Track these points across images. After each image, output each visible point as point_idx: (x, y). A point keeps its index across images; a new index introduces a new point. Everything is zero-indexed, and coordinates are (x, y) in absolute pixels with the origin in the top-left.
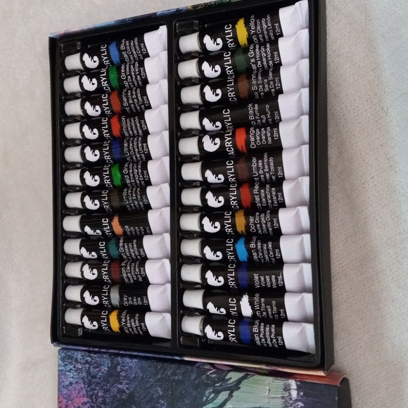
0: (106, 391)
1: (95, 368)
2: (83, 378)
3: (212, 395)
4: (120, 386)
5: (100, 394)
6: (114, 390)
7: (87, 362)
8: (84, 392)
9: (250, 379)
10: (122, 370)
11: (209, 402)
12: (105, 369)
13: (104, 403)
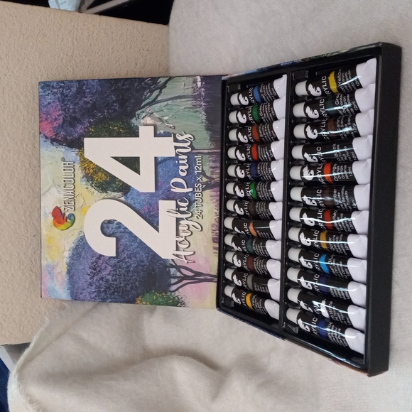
0: (75, 104)
1: (67, 90)
2: (58, 98)
3: (149, 94)
4: (85, 99)
5: (71, 107)
6: (81, 103)
7: (61, 87)
8: (59, 107)
9: (172, 80)
10: (86, 88)
11: (146, 99)
12: (74, 89)
13: (74, 112)
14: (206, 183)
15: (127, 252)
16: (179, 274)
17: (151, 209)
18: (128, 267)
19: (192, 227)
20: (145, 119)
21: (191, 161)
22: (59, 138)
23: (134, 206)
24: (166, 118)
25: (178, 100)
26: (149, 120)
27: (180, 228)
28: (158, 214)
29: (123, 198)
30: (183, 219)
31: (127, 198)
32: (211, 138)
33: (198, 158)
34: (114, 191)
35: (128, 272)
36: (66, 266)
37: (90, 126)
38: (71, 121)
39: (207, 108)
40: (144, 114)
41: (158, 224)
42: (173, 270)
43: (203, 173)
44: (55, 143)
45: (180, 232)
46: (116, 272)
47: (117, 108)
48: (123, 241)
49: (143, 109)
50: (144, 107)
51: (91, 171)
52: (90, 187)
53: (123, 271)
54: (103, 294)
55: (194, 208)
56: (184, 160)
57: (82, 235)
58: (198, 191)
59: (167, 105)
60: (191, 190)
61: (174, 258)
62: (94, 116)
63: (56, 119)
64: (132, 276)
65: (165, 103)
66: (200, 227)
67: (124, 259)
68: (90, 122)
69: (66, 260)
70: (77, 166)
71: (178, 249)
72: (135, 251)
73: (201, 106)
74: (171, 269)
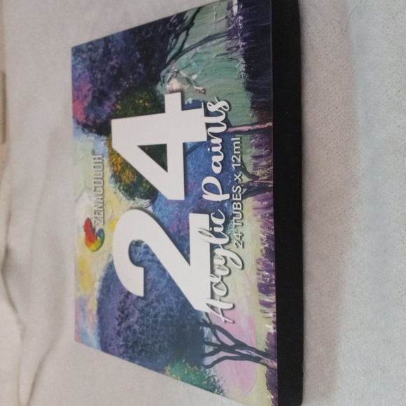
0: (103, 71)
1: (95, 53)
2: (87, 67)
3: (174, 40)
4: (111, 63)
5: (99, 77)
6: (108, 68)
7: (89, 50)
8: (88, 79)
9: (202, 11)
10: (112, 46)
11: (171, 49)
12: (101, 50)
13: (102, 84)
14: (247, 185)
15: (155, 292)
16: (214, 340)
17: (180, 227)
18: (156, 316)
19: (229, 261)
20: (171, 82)
21: (227, 148)
22: (90, 123)
23: (162, 220)
24: (194, 77)
25: (209, 44)
26: (175, 84)
27: (216, 261)
28: (188, 235)
29: (150, 209)
30: (218, 246)
31: (154, 208)
32: (253, 103)
33: (236, 140)
34: (142, 197)
35: (156, 322)
36: (96, 302)
37: (117, 102)
38: (99, 97)
39: (246, 51)
40: (170, 75)
41: (189, 253)
42: (207, 331)
43: (243, 168)
44: (86, 130)
45: (216, 267)
46: (144, 320)
47: (141, 70)
48: (152, 274)
49: (169, 67)
50: (169, 63)
51: (119, 167)
52: (118, 191)
53: (151, 320)
54: (130, 351)
55: (232, 230)
56: (217, 145)
57: (111, 260)
58: (237, 199)
59: (196, 54)
60: (227, 196)
61: (209, 310)
62: (119, 86)
63: (86, 96)
64: (160, 331)
65: (193, 52)
66: (241, 263)
67: (152, 302)
68: (117, 96)
69: (96, 294)
70: (106, 160)
71: (213, 296)
72: (164, 292)
73: (238, 47)
74: (205, 328)
